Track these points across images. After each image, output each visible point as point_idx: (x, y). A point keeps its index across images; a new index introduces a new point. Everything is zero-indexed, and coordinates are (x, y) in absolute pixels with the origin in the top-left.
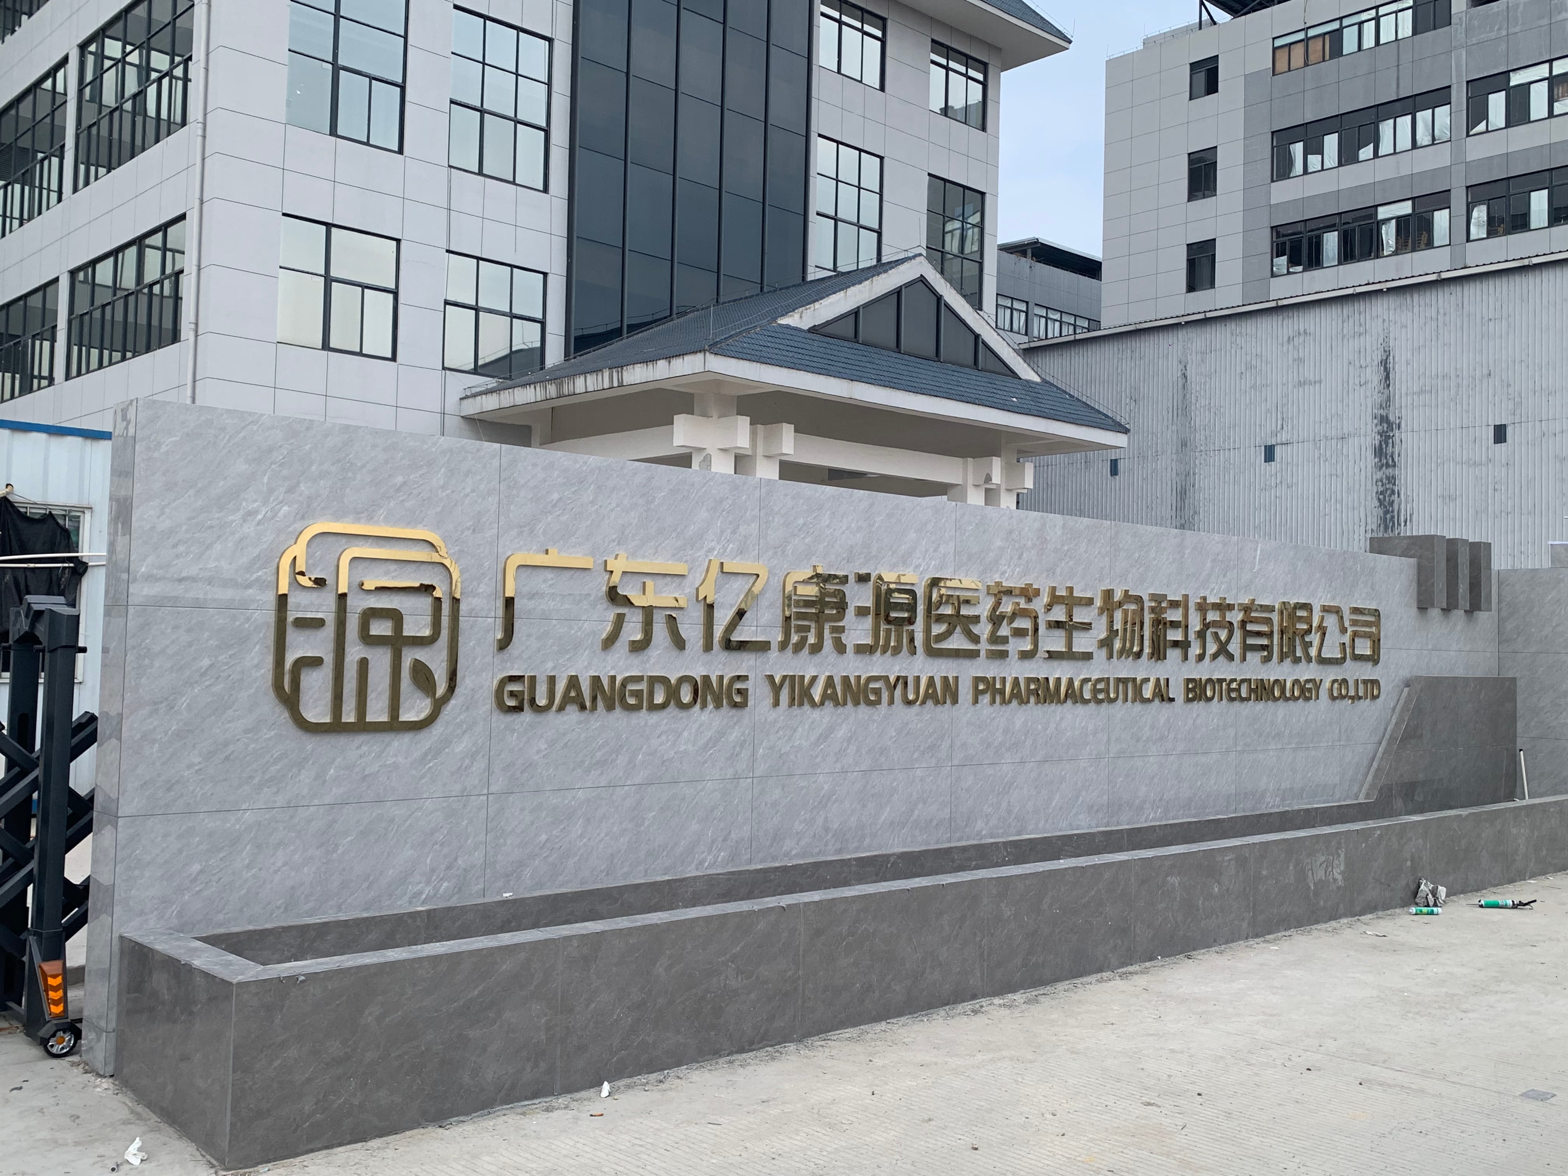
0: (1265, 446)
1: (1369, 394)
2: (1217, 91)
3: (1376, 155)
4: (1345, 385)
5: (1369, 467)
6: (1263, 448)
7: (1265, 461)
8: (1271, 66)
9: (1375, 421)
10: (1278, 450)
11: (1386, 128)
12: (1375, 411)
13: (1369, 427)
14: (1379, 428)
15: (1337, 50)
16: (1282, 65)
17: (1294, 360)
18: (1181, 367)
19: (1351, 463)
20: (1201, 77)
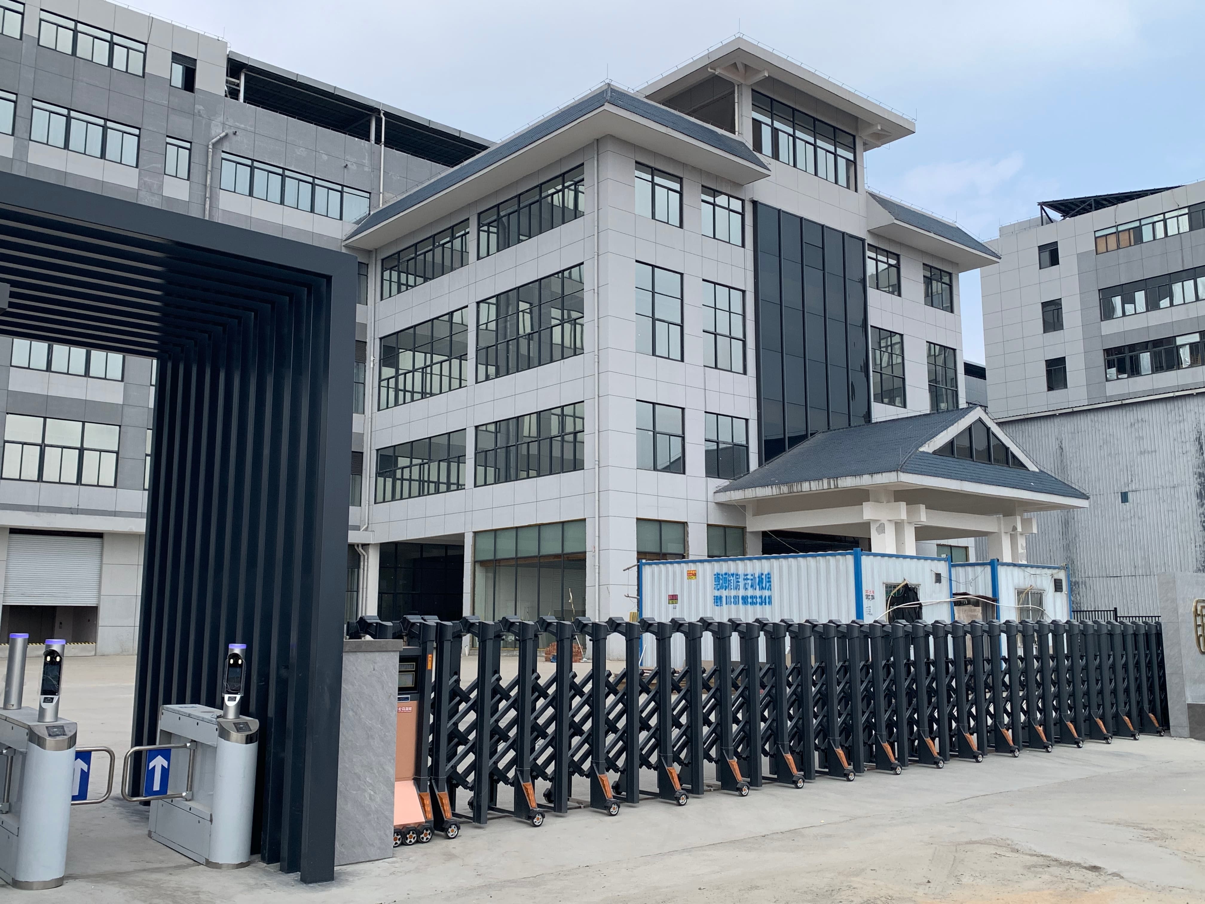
0: (1121, 493)
1: (1189, 458)
2: (1058, 264)
3: (1172, 304)
4: (1173, 453)
5: (1194, 505)
6: (1120, 494)
7: (1122, 502)
8: (1095, 249)
9: (1196, 476)
10: (1130, 495)
11: (1177, 288)
12: (1195, 470)
13: (1192, 480)
14: (1199, 480)
15: (1139, 239)
16: (1102, 248)
17: (1136, 438)
18: (1057, 442)
19: (1181, 503)
20: (1046, 255)
